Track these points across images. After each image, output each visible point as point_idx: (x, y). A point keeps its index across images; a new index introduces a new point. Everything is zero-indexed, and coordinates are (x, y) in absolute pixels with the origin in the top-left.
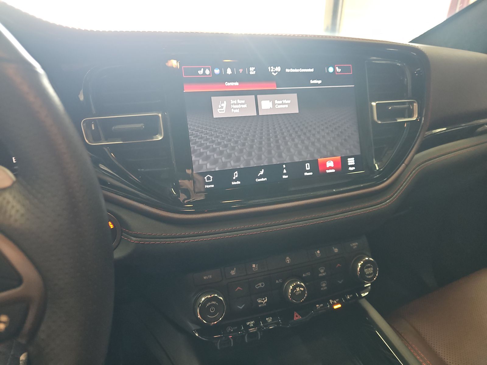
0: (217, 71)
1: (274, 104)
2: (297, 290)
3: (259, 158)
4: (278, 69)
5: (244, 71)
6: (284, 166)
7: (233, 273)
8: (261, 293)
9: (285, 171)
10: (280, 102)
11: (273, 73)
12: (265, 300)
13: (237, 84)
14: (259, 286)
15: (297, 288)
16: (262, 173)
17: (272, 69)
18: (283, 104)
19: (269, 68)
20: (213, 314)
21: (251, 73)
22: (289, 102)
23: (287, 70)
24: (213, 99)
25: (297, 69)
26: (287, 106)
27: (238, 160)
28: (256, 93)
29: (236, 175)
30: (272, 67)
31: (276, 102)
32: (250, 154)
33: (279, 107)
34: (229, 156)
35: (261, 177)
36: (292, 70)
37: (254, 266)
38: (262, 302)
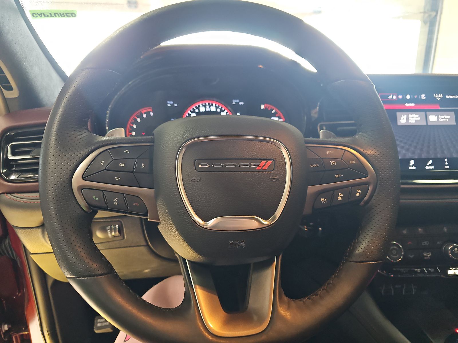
0: (400, 97)
1: (438, 118)
2: (456, 250)
3: (428, 152)
4: (441, 96)
5: (418, 97)
6: (446, 160)
7: (405, 232)
8: (427, 249)
9: (446, 163)
10: (443, 117)
11: (437, 99)
12: (429, 254)
13: (413, 105)
14: (424, 243)
15: (455, 249)
16: (430, 162)
17: (436, 96)
18: (444, 118)
19: (435, 95)
20: (395, 255)
21: (422, 98)
22: (449, 117)
23: (447, 97)
24: (398, 114)
25: (454, 95)
26: (447, 120)
27: (413, 153)
28: (426, 111)
29: (412, 162)
30: (437, 95)
31: (440, 117)
32: (421, 150)
33: (442, 120)
34: (408, 150)
35: (429, 165)
36: (451, 97)
37: (420, 230)
38: (427, 255)
